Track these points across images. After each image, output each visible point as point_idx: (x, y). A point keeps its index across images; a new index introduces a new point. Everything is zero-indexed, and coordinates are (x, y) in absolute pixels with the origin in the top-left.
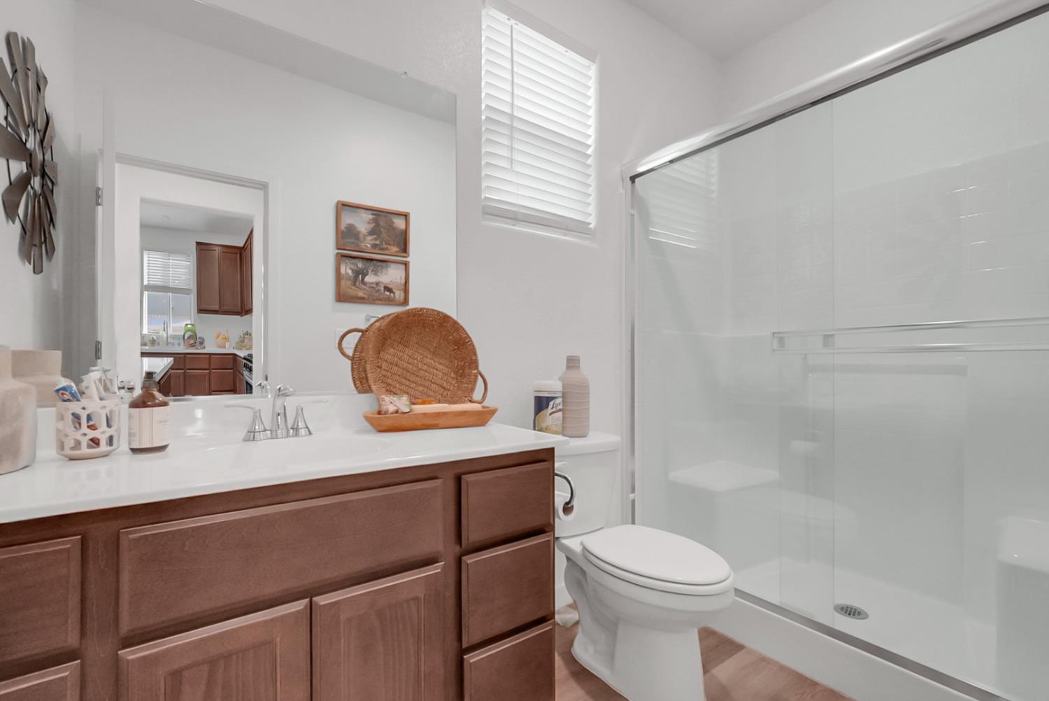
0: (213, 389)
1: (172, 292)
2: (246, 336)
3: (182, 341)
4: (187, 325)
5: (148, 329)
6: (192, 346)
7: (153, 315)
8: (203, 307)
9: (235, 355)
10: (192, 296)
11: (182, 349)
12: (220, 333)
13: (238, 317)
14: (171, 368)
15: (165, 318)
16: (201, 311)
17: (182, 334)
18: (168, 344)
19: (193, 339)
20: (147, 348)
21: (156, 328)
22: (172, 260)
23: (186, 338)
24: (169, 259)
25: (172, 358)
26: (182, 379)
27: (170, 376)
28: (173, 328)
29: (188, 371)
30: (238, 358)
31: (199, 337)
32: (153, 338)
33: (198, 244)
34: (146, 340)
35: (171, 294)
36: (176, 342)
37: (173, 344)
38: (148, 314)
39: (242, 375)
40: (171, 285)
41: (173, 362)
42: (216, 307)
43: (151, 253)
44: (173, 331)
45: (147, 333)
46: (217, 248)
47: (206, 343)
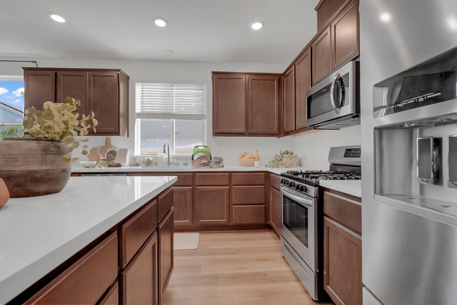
0: (233, 203)
1: (175, 118)
2: (285, 155)
3: (190, 162)
4: (197, 147)
5: (141, 151)
6: (205, 165)
7: (148, 139)
8: (220, 130)
9: (268, 173)
10: (205, 121)
11: (190, 168)
12: (246, 154)
13: (275, 138)
14: (174, 185)
15: (167, 141)
16: (217, 133)
17: (192, 155)
18: (169, 164)
19: (207, 158)
20: (140, 168)
21: (152, 150)
22: (176, 89)
23: (195, 158)
24: (173, 89)
25: (177, 176)
26: (189, 195)
27: (172, 192)
28: (176, 149)
29: (197, 187)
30: (271, 175)
31: (215, 158)
32: (148, 159)
33: (214, 73)
34: (138, 161)
35: (174, 120)
36: (181, 162)
37: (177, 164)
38: (142, 138)
39: (279, 190)
40: (174, 112)
41: (176, 180)
42: (242, 130)
43: (144, 84)
44: (176, 152)
45: (139, 155)
46: (243, 77)
47: (225, 162)
